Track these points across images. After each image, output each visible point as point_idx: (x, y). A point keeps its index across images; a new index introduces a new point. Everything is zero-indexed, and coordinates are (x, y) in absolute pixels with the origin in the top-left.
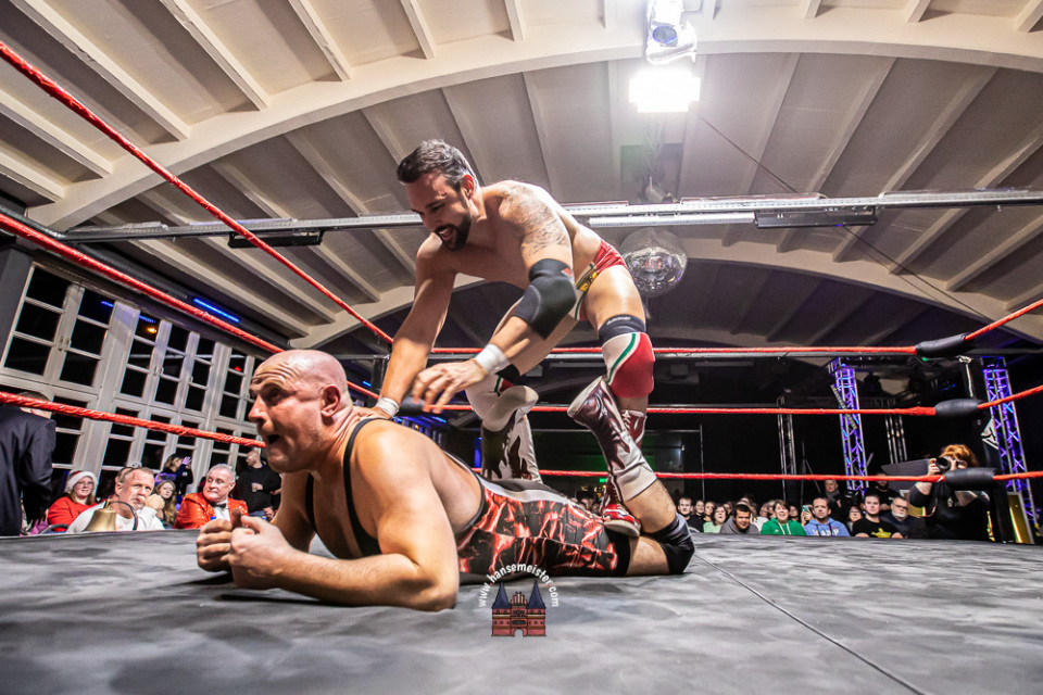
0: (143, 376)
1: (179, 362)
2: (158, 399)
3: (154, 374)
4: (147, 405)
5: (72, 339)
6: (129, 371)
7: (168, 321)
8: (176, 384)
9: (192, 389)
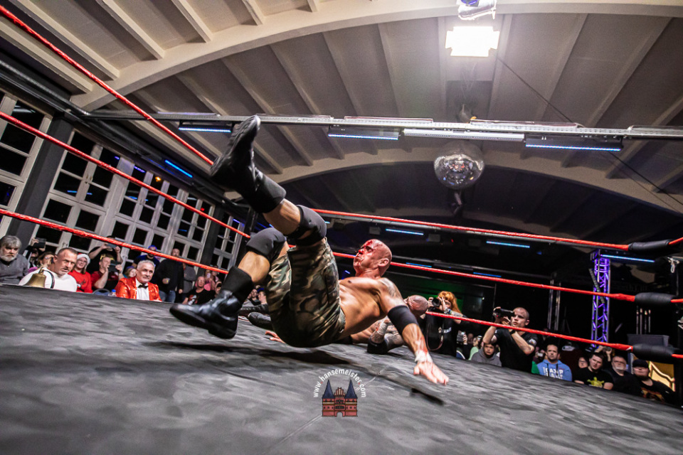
0: (133, 204)
1: (156, 198)
2: (141, 219)
3: (140, 204)
4: (134, 222)
5: (94, 177)
6: (125, 200)
7: (150, 172)
8: (152, 211)
9: (162, 215)
